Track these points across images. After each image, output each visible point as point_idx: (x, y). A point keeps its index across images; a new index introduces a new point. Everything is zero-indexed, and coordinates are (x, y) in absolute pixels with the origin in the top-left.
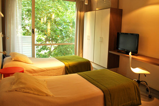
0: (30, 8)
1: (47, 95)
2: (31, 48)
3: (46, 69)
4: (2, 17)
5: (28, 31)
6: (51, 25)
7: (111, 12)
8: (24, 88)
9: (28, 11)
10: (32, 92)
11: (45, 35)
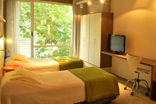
0: (30, 11)
1: (40, 84)
2: (30, 49)
3: (42, 67)
4: (4, 22)
5: (28, 33)
6: (51, 27)
7: (103, 16)
8: (22, 78)
9: (28, 14)
10: (28, 81)
11: (44, 36)
